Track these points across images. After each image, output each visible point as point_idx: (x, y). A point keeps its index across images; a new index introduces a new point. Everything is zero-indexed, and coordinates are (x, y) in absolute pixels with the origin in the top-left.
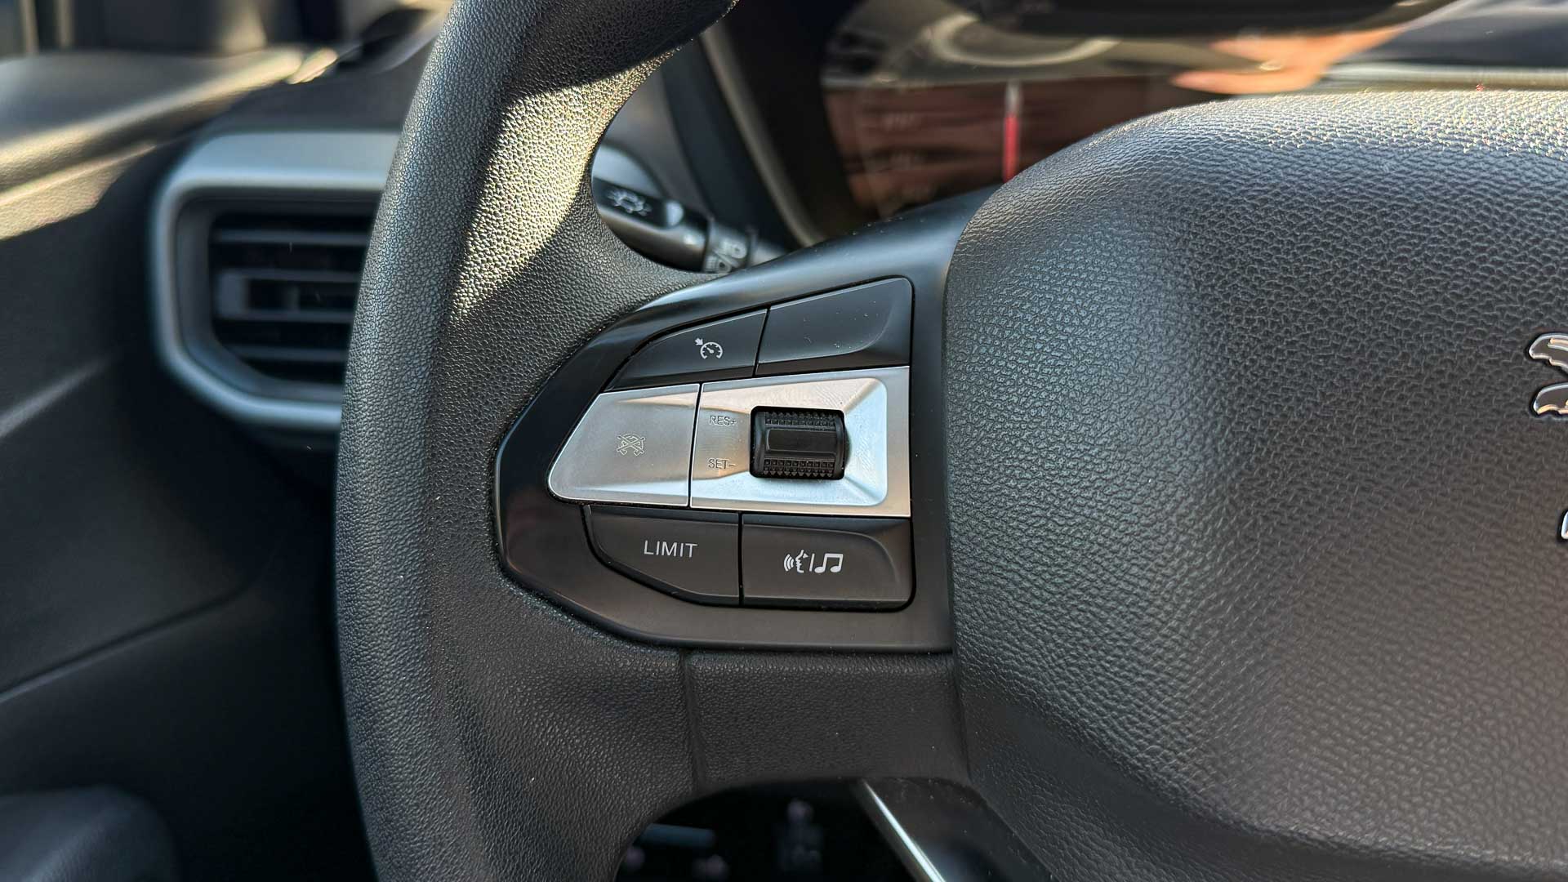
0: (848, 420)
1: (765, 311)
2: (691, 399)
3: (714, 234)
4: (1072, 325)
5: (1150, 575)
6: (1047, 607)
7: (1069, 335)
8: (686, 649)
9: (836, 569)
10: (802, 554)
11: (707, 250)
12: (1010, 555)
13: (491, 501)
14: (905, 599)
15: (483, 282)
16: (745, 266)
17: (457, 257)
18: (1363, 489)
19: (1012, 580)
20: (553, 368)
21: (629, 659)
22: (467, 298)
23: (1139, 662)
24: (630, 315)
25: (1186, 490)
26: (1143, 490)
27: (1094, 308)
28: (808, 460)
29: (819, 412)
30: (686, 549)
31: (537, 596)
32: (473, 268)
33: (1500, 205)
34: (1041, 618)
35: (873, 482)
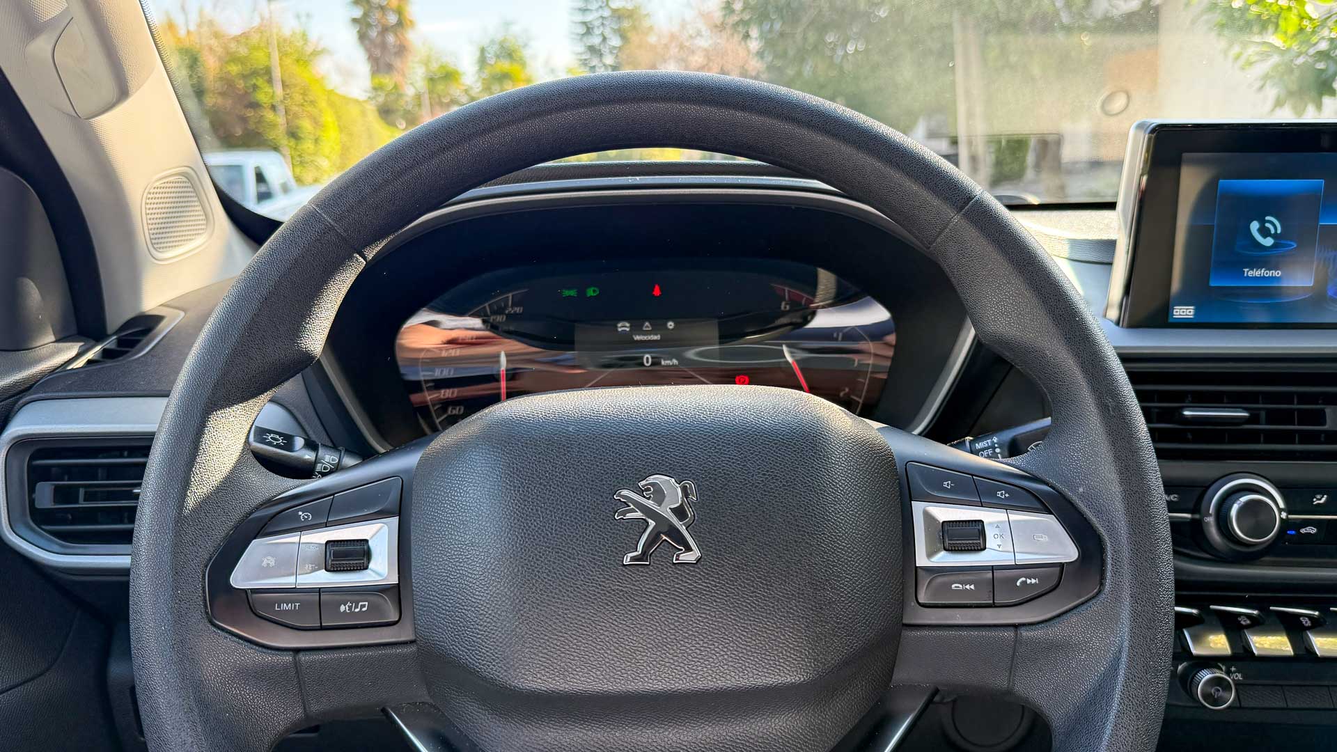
0: (370, 543)
1: (332, 497)
2: (296, 539)
3: (321, 451)
4: (458, 496)
5: (482, 594)
6: (448, 613)
7: (456, 500)
8: (297, 651)
9: (364, 609)
10: (349, 604)
11: (316, 461)
12: (434, 594)
13: (204, 592)
14: (397, 619)
15: (198, 494)
16: (337, 468)
17: (186, 484)
18: (556, 552)
19: (435, 604)
20: (231, 530)
21: (269, 658)
22: (191, 502)
23: (479, 629)
24: (269, 502)
25: (494, 559)
26: (480, 561)
27: (465, 489)
28: (351, 562)
29: (358, 540)
30: (295, 606)
31: (227, 632)
32: (194, 488)
33: (609, 441)
34: (445, 618)
35: (382, 570)
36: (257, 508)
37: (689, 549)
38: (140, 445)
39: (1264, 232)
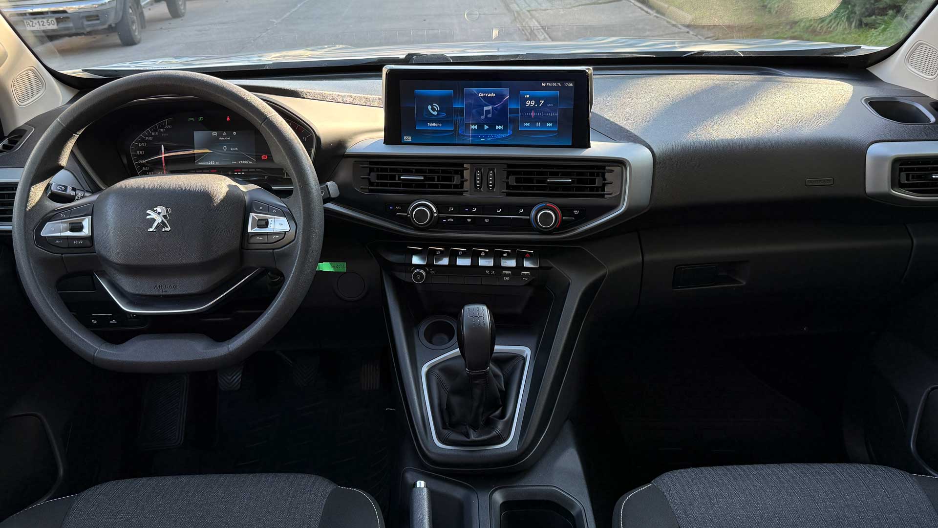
0: (84, 223)
1: (71, 210)
2: (60, 222)
3: (78, 192)
8: (62, 254)
9: (81, 243)
10: (77, 241)
11: (76, 195)
13: (33, 237)
15: (30, 205)
16: (83, 197)
20: (41, 218)
22: (29, 207)
24: (54, 211)
28: (77, 229)
30: (61, 241)
35: (86, 231)
36: (49, 213)
37: (167, 227)
38: (13, 186)
39: (433, 109)
